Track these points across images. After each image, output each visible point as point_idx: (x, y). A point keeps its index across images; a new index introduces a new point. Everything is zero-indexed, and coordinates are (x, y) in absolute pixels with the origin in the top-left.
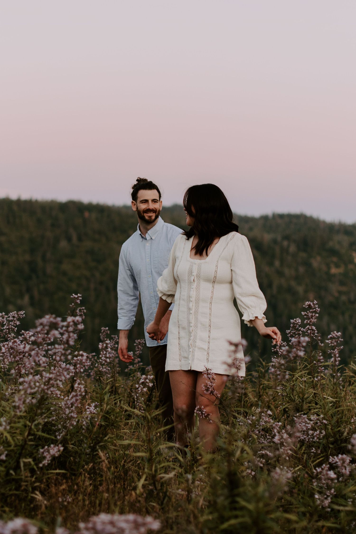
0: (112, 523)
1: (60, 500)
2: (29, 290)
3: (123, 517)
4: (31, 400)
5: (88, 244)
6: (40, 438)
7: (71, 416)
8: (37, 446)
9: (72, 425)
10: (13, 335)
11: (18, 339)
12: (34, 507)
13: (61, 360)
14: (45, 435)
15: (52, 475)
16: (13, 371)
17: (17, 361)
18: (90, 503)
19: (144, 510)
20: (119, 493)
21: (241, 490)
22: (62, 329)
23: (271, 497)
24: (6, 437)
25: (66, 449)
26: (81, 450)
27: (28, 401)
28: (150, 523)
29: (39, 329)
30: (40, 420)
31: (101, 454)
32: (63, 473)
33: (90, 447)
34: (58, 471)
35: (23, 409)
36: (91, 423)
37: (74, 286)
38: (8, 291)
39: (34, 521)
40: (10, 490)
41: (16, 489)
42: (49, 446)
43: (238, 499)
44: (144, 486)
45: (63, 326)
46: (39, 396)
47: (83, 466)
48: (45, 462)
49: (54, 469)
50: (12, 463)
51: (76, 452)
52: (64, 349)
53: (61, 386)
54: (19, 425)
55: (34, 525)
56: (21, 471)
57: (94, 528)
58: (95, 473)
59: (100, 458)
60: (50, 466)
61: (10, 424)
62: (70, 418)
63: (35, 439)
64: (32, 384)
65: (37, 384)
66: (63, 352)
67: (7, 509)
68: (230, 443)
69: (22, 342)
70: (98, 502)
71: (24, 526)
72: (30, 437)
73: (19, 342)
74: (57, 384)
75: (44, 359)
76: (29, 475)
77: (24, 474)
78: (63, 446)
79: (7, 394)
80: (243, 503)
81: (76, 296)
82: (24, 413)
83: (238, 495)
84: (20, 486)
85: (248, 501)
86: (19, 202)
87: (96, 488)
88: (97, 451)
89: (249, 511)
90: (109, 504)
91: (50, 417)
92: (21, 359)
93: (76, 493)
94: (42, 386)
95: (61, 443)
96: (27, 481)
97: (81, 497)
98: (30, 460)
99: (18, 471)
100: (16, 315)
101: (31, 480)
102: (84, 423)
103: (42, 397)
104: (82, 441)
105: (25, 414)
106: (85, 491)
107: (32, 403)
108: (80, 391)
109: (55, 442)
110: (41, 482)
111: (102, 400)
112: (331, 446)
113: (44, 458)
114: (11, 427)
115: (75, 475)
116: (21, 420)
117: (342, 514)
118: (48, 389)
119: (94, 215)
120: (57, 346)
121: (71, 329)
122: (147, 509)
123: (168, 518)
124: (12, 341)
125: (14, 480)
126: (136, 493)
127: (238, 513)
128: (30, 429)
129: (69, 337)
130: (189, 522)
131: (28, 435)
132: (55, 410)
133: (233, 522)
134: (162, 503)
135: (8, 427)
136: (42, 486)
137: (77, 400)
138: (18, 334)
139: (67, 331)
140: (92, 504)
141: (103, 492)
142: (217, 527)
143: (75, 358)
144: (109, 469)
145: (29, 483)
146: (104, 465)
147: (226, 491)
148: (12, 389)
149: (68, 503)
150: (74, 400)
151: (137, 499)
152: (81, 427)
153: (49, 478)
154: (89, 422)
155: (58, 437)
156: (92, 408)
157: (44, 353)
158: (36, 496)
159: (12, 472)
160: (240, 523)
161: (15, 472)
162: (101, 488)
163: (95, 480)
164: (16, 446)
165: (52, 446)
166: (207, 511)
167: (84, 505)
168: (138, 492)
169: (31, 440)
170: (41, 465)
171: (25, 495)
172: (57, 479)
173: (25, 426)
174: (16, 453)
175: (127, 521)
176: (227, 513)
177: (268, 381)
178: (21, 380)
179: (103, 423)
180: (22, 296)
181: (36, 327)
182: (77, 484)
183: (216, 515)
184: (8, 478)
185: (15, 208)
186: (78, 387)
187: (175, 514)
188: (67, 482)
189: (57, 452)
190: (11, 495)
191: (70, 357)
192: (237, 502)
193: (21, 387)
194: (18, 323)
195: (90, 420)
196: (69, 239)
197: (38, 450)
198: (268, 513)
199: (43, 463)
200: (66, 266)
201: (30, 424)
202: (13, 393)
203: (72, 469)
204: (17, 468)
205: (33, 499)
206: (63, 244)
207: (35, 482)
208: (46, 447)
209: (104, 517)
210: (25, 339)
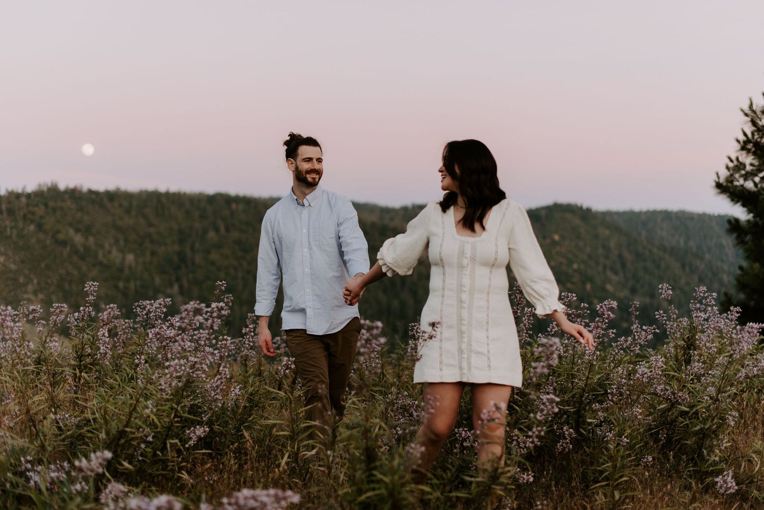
0: (254, 498)
1: (206, 478)
2: (178, 279)
3: (265, 492)
4: (177, 384)
5: (235, 235)
6: (186, 420)
7: (217, 398)
8: (183, 427)
9: (216, 406)
10: (160, 321)
11: (165, 324)
12: (180, 486)
13: (205, 345)
14: (192, 417)
15: (198, 455)
16: (160, 356)
17: (164, 346)
18: (236, 481)
19: (287, 486)
20: (263, 471)
21: (378, 463)
22: (206, 314)
23: (406, 470)
24: (153, 419)
25: (211, 430)
26: (227, 431)
27: (174, 384)
28: (290, 497)
29: (184, 315)
30: (187, 402)
31: (246, 434)
32: (209, 453)
33: (235, 428)
34: (204, 451)
35: (170, 392)
36: (236, 404)
37: (222, 275)
38: (157, 280)
39: (179, 499)
40: (157, 470)
41: (163, 469)
42: (195, 427)
43: (375, 472)
44: (287, 463)
45: (207, 312)
46: (184, 379)
47: (228, 447)
48: (191, 443)
49: (200, 450)
50: (159, 444)
51: (222, 433)
52: (208, 334)
53: (207, 370)
54: (166, 408)
55: (179, 502)
56: (167, 452)
57: (237, 503)
58: (240, 453)
59: (245, 438)
60: (196, 447)
61: (156, 406)
62: (216, 400)
63: (181, 421)
64: (178, 367)
65: (183, 368)
66: (208, 337)
67: (154, 488)
68: (367, 420)
69: (168, 327)
70: (242, 480)
71: (169, 502)
72: (176, 419)
73: (165, 328)
74: (202, 368)
75: (189, 344)
76: (176, 455)
77: (171, 454)
78: (209, 428)
79: (154, 378)
80: (380, 476)
81: (221, 283)
82: (170, 396)
83: (375, 468)
84: (167, 466)
85: (384, 474)
86: (167, 195)
87: (241, 466)
88: (242, 431)
89: (385, 483)
90: (253, 481)
91: (196, 400)
92: (167, 344)
93: (221, 472)
94: (188, 369)
95: (206, 424)
96: (174, 462)
97: (225, 476)
98: (177, 441)
99: (165, 452)
100: (163, 303)
101: (177, 461)
102: (230, 404)
103: (188, 381)
104: (227, 422)
105: (172, 397)
106: (230, 470)
107: (178, 386)
108: (225, 374)
109: (201, 423)
110: (188, 462)
111: (246, 383)
112: (465, 422)
113: (191, 438)
114: (158, 410)
115: (221, 455)
116: (167, 403)
117: (473, 486)
118: (193, 372)
119: (241, 207)
120: (201, 331)
121: (215, 314)
122: (290, 485)
123: (309, 492)
124: (159, 327)
125: (160, 460)
126: (279, 470)
127: (376, 486)
128: (177, 410)
129: (213, 322)
130: (329, 496)
131: (174, 418)
132: (201, 393)
133: (370, 494)
134: (304, 479)
135: (155, 410)
136: (189, 465)
137: (222, 383)
138: (165, 320)
139: (211, 316)
140: (237, 482)
141: (248, 469)
142: (355, 500)
143: (220, 343)
144: (253, 448)
145: (176, 463)
146: (249, 445)
147: (363, 465)
148: (158, 373)
149: (214, 481)
150: (219, 382)
151: (280, 476)
152: (227, 409)
153: (195, 458)
154: (234, 403)
155: (204, 419)
156: (237, 391)
157: (190, 338)
158: (183, 476)
159: (158, 453)
160: (376, 495)
161: (161, 453)
162: (246, 467)
163: (240, 459)
164: (163, 427)
165: (198, 427)
166: (346, 485)
167: (229, 483)
168: (281, 469)
169: (177, 422)
170: (187, 446)
171: (171, 474)
172: (203, 458)
173: (172, 408)
174: (162, 435)
175: (268, 495)
176: (365, 486)
177: (407, 362)
178: (167, 364)
179: (247, 405)
180: (171, 285)
181: (181, 313)
182: (223, 464)
183: (354, 488)
184: (155, 459)
185: (164, 200)
186: (222, 370)
187: (316, 489)
188: (213, 461)
189: (202, 433)
190: (158, 475)
191: (214, 341)
192: (374, 475)
193: (167, 371)
194: (165, 310)
195: (235, 402)
196: (217, 230)
197: (184, 431)
198: (403, 485)
199: (189, 443)
200: (214, 256)
201: (176, 407)
202: (160, 377)
203: (218, 449)
204: (164, 449)
205: (180, 478)
206: (212, 234)
207: (181, 462)
208: (192, 428)
209: (246, 492)
210: (172, 325)
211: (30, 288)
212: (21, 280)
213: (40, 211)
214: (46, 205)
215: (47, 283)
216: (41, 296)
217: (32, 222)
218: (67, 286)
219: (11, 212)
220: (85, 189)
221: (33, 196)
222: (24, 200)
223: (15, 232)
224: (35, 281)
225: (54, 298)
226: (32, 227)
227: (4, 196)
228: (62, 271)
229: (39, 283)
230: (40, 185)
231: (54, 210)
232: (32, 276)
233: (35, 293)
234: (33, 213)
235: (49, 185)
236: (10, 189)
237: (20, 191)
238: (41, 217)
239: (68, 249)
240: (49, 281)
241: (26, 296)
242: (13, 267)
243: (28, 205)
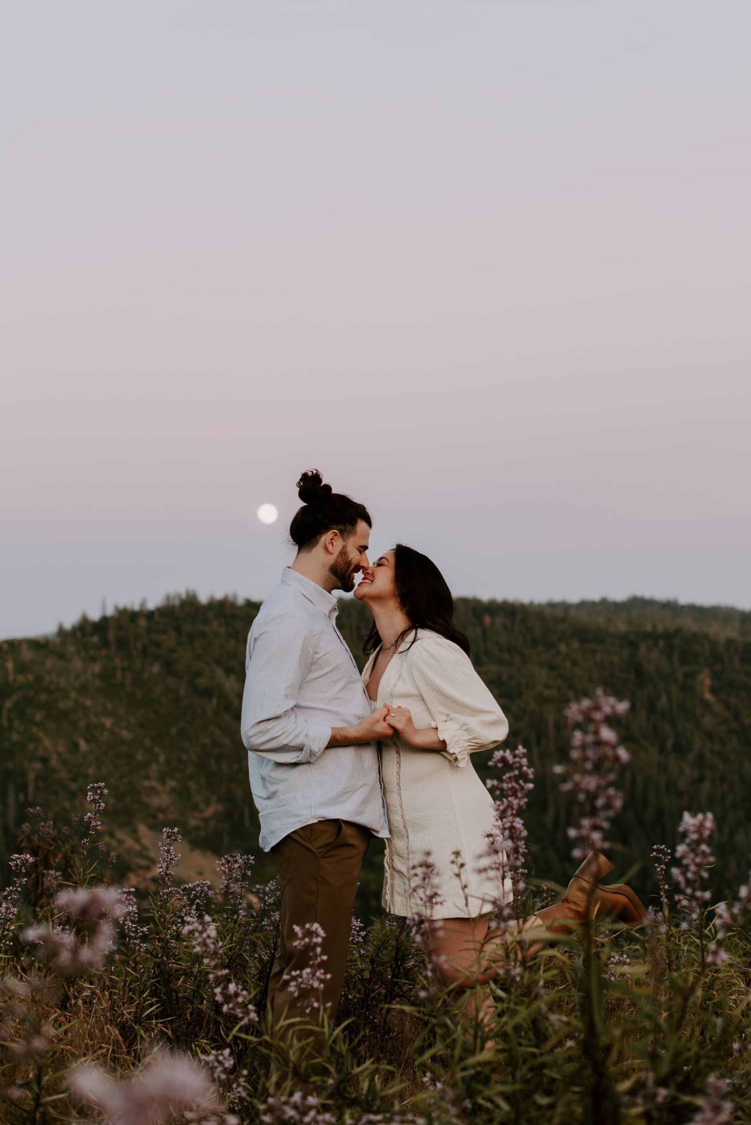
119: (499, 621)
211: (154, 769)
212: (140, 757)
213: (169, 640)
214: (178, 630)
215: (180, 760)
216: (172, 783)
217: (156, 658)
218: (213, 765)
219: (122, 644)
220: (240, 601)
221: (156, 616)
222: (143, 622)
223: (129, 675)
224: (162, 758)
225: (192, 786)
226: (156, 668)
227: (112, 618)
228: (207, 740)
229: (168, 762)
230: (168, 598)
231: (191, 637)
232: (157, 750)
233: (162, 779)
234: (158, 645)
235: (184, 595)
236: (121, 606)
237: (136, 607)
238: (171, 651)
239: (215, 701)
240: (185, 757)
241: (147, 783)
242: (126, 734)
243: (149, 631)
